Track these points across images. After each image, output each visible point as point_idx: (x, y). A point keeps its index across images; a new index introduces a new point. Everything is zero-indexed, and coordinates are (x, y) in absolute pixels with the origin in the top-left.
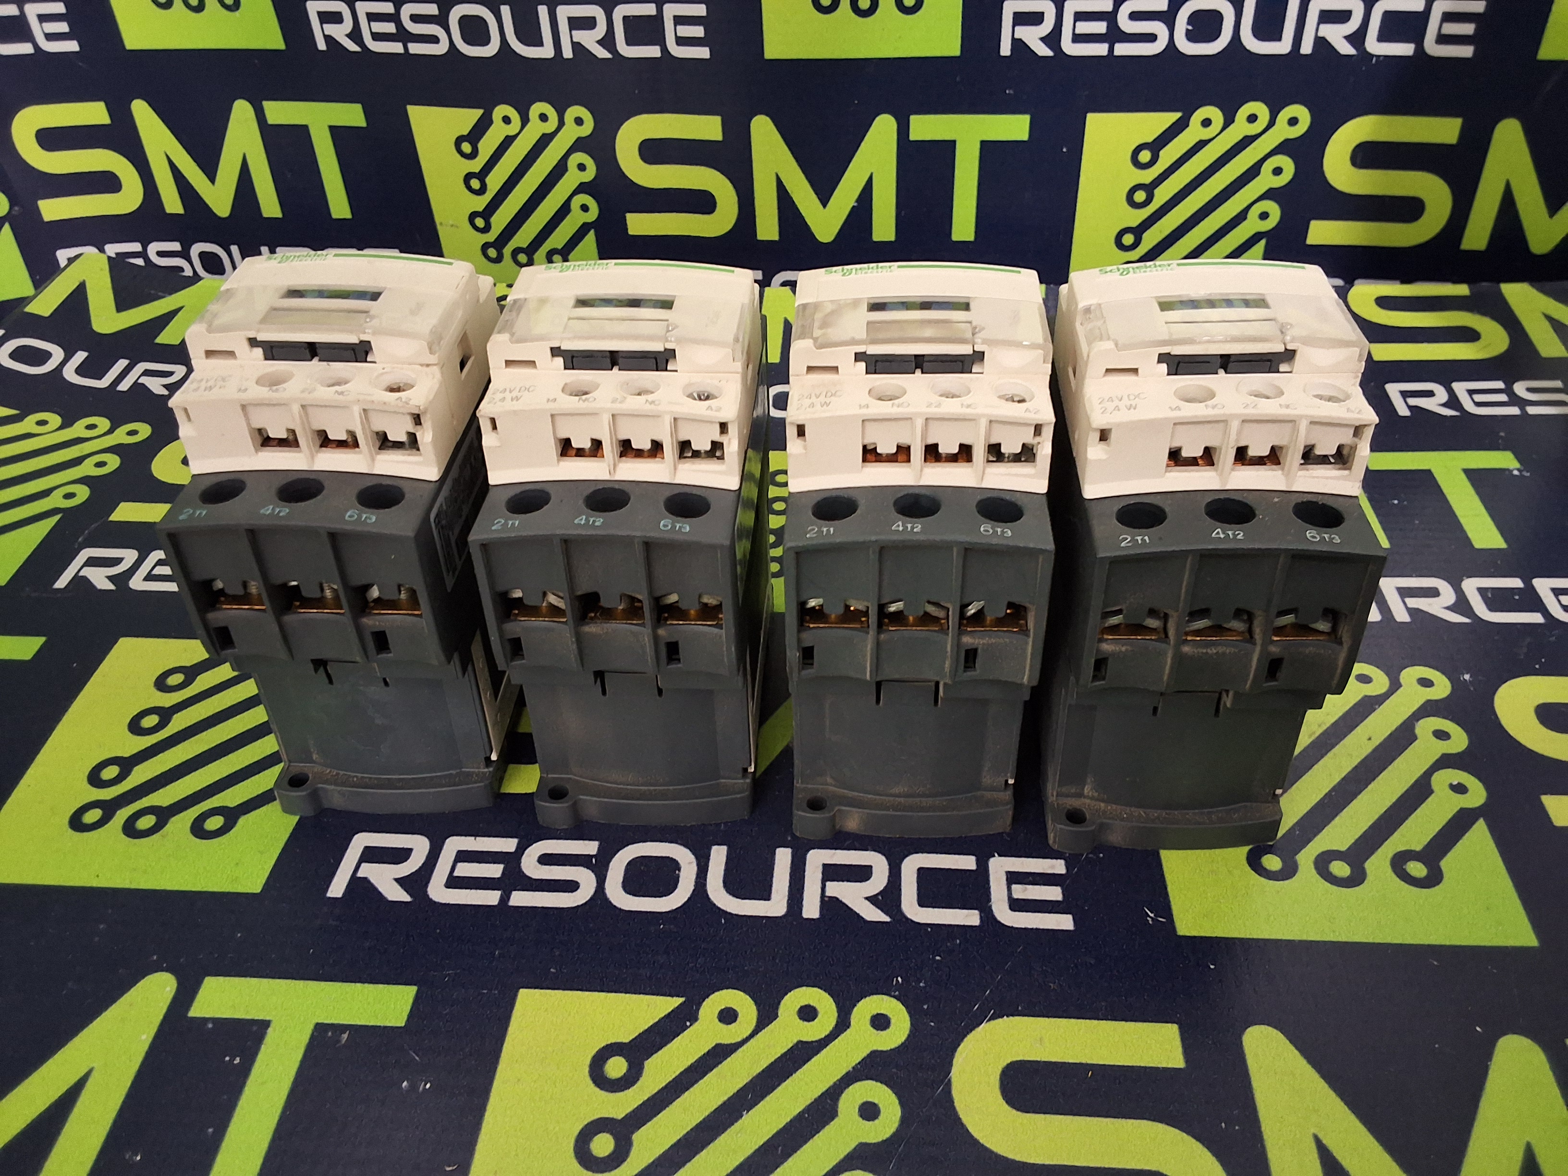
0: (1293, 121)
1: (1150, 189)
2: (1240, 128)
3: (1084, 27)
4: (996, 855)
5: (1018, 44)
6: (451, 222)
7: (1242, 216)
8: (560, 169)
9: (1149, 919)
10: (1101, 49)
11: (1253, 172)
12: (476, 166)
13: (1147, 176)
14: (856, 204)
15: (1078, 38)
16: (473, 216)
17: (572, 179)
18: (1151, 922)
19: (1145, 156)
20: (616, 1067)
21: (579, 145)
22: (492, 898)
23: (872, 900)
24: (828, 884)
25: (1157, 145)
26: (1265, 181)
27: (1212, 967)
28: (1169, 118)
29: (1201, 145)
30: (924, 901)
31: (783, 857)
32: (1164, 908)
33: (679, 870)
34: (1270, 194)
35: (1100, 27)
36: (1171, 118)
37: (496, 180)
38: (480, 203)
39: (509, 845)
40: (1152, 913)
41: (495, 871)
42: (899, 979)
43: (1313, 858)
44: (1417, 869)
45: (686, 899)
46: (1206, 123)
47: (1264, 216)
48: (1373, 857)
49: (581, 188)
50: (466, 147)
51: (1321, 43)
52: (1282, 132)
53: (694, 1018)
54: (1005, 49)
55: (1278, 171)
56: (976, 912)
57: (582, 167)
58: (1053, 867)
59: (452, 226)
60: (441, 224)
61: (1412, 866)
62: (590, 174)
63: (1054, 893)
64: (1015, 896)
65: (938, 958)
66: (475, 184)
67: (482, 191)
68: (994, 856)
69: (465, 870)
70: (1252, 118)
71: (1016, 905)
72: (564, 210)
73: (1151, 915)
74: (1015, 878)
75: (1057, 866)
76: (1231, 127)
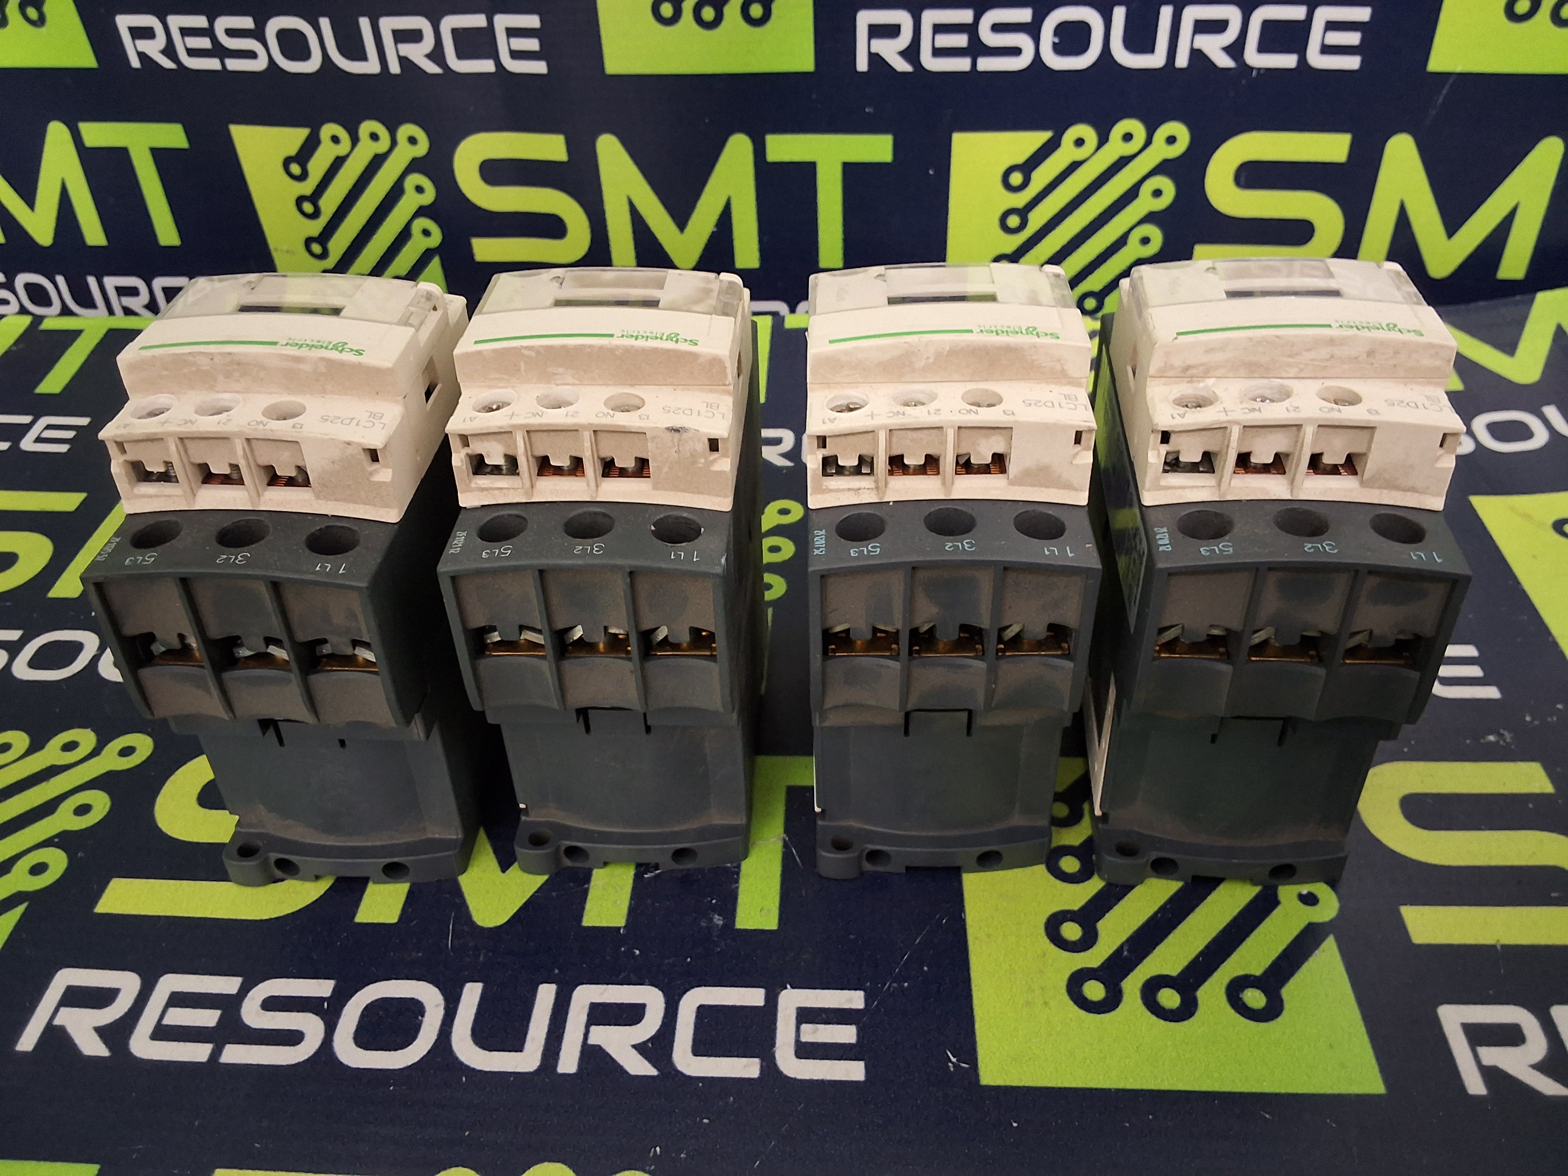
0: (1171, 140)
1: (1024, 213)
2: (1115, 148)
3: (945, 41)
4: (788, 986)
5: (875, 59)
6: (285, 248)
7: (1121, 242)
8: (395, 193)
9: (950, 1064)
10: (962, 64)
11: (1131, 195)
12: (307, 187)
13: (1020, 200)
14: (715, 230)
15: (938, 52)
16: (308, 241)
17: (409, 203)
18: (952, 1069)
19: (1016, 179)
21: (415, 166)
22: (200, 1052)
23: (641, 1048)
24: (593, 1028)
25: (1029, 166)
26: (1144, 204)
27: (1015, 1125)
28: (1039, 138)
29: (1075, 166)
30: (700, 1048)
31: (546, 994)
32: (969, 1052)
33: (423, 1016)
34: (1150, 218)
35: (961, 40)
36: (1041, 137)
37: (330, 202)
38: (315, 228)
39: (229, 985)
40: (954, 1057)
41: (209, 1018)
42: (658, 1149)
43: (1140, 985)
44: (1255, 998)
45: (425, 1053)
46: (1080, 142)
47: (1145, 241)
48: (1207, 984)
49: (421, 212)
50: (295, 169)
51: (1197, 55)
52: (1160, 151)
54: (862, 64)
55: (1157, 193)
56: (757, 1061)
57: (419, 189)
58: (850, 1000)
59: (288, 252)
60: (276, 249)
61: (1249, 994)
62: (429, 196)
63: (847, 1034)
64: (803, 1039)
65: (706, 1121)
66: (308, 207)
67: (316, 214)
68: (786, 988)
69: (179, 1017)
70: (1128, 137)
71: (805, 1051)
72: (404, 236)
73: (954, 1060)
74: (806, 1016)
75: (855, 999)
76: (1106, 147)
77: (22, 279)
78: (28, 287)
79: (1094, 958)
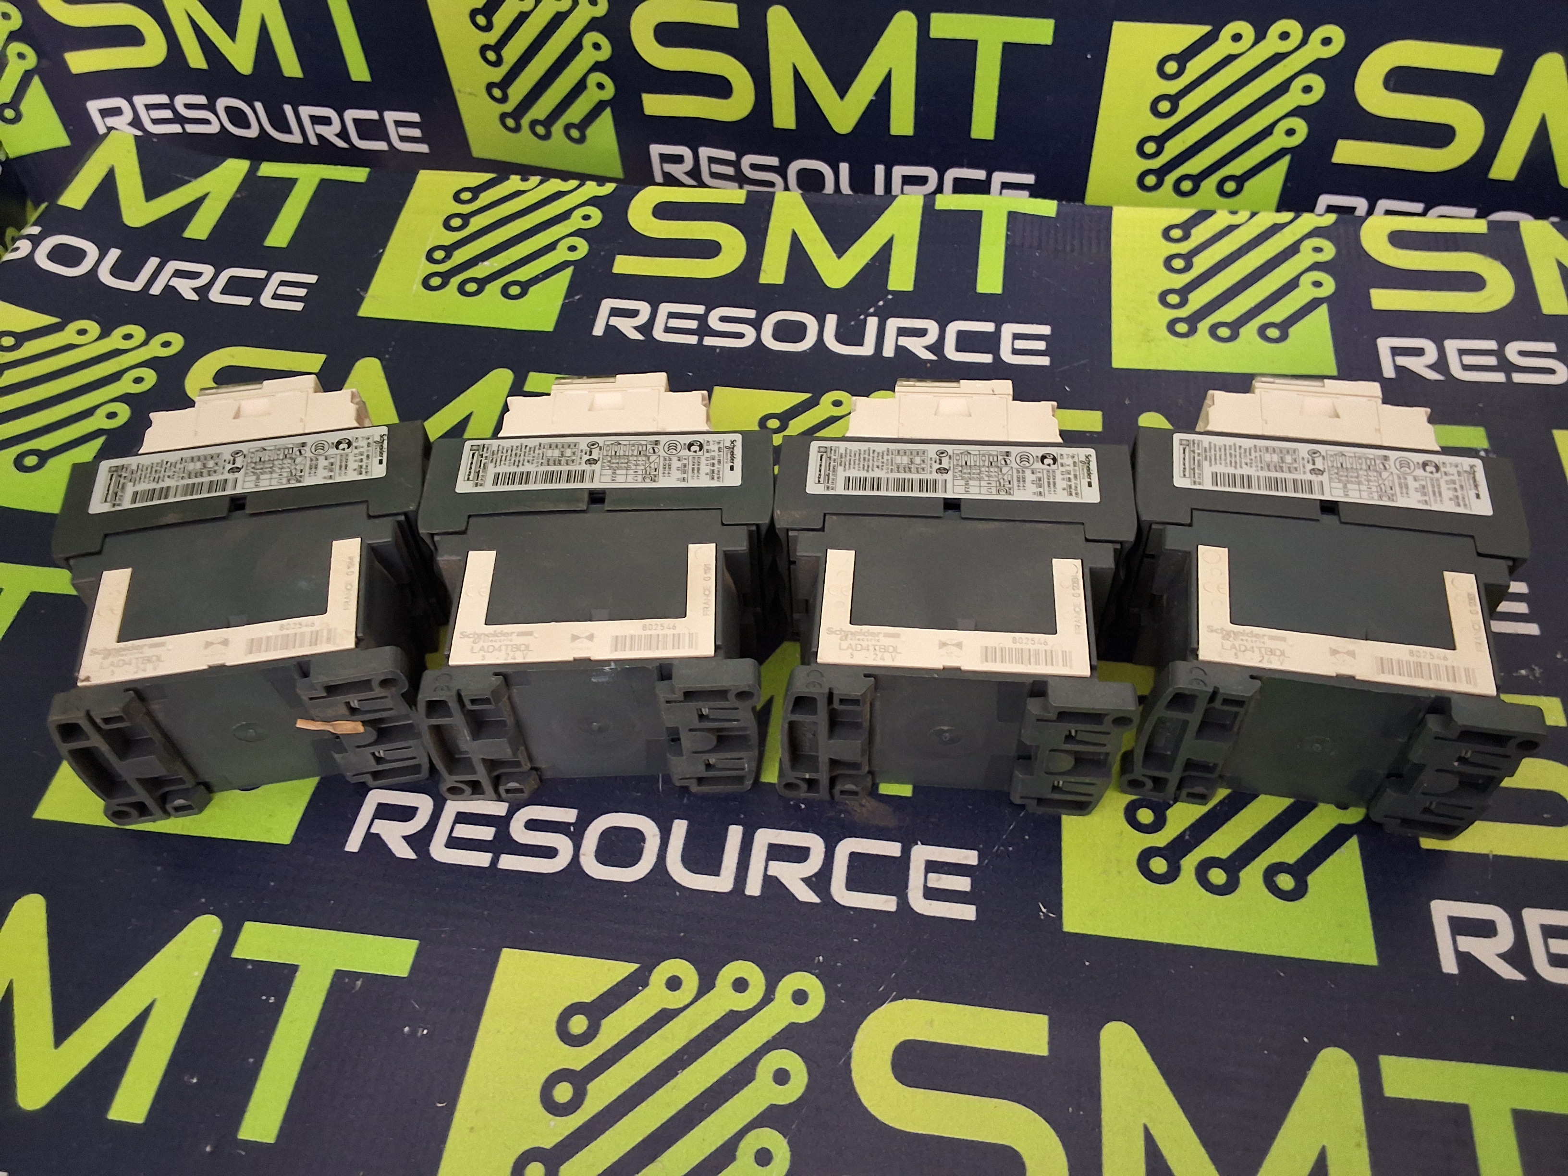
0: (1327, 41)
1: (1175, 100)
2: (1271, 45)
4: (919, 843)
6: (469, 90)
7: (1267, 132)
8: (574, 48)
9: (1041, 914)
11: (1282, 89)
12: (492, 38)
13: (1173, 87)
14: (874, 98)
16: (490, 87)
17: (586, 58)
18: (1042, 917)
19: (1171, 67)
20: (578, 1024)
21: (594, 25)
22: (482, 859)
23: (807, 881)
24: (771, 863)
25: (1184, 58)
26: (1294, 98)
27: (1087, 964)
28: (1198, 31)
29: (1230, 59)
30: (852, 885)
31: (735, 833)
32: (1056, 906)
33: (644, 843)
34: (1298, 112)
36: (1201, 30)
37: (512, 52)
38: (497, 74)
39: (499, 809)
40: (1045, 908)
41: (487, 833)
42: (821, 958)
43: (1196, 863)
44: (1286, 882)
45: (648, 871)
46: (1237, 38)
47: (1290, 132)
48: (1249, 867)
49: (597, 67)
50: (481, 20)
52: (1315, 50)
53: (645, 984)
55: (1307, 89)
56: (894, 898)
57: (597, 46)
58: (966, 858)
59: (470, 94)
60: (459, 91)
61: (1282, 878)
62: (606, 53)
63: (963, 884)
64: (930, 885)
65: (856, 940)
66: (491, 55)
67: (498, 63)
68: (917, 844)
69: (464, 831)
70: (1285, 36)
71: (931, 894)
72: (580, 87)
73: (1044, 910)
74: (932, 867)
75: (970, 857)
76: (1262, 44)
77: (222, 103)
78: (229, 110)
79: (1161, 839)
